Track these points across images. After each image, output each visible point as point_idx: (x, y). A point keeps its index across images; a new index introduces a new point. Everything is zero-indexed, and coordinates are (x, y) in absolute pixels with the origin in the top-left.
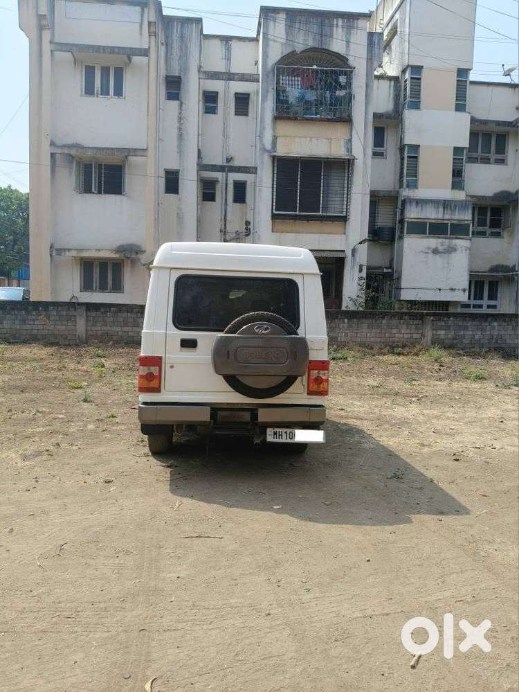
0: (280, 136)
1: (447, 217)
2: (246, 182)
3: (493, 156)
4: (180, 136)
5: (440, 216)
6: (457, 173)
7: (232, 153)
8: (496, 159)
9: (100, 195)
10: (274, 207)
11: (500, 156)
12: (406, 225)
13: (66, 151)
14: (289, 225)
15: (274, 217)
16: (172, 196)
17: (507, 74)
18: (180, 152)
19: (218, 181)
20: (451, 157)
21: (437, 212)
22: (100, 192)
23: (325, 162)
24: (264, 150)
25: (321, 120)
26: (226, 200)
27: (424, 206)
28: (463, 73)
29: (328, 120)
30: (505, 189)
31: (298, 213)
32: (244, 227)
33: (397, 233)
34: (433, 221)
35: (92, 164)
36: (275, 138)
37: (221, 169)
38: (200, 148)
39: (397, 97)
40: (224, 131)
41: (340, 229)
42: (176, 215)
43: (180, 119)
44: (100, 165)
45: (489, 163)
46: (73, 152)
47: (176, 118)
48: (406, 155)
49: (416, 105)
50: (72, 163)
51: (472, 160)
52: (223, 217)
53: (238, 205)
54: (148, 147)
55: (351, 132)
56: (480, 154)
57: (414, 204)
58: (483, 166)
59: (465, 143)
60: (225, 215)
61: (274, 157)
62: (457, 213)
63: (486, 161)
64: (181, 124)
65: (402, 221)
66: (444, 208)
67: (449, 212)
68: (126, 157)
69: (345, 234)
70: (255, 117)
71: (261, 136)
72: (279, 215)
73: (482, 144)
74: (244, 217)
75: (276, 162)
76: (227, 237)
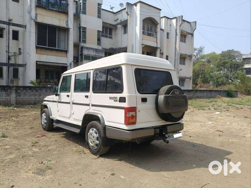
0: (38, 14)
1: (97, 55)
2: (19, 31)
3: (108, 36)
5: (95, 54)
6: (99, 40)
7: (12, 18)
8: (109, 37)
10: (37, 44)
11: (110, 36)
12: (83, 56)
14: (43, 51)
15: (37, 48)
17: (112, 8)
19: (5, 29)
20: (97, 34)
21: (94, 53)
23: (58, 28)
24: (31, 18)
25: (56, 11)
26: (9, 38)
27: (89, 50)
28: (100, 5)
29: (59, 12)
30: (112, 47)
31: (47, 47)
32: (18, 51)
33: (80, 59)
34: (93, 56)
36: (36, 15)
39: (77, 9)
40: (7, 7)
41: (65, 55)
45: (107, 38)
48: (82, 30)
49: (84, 13)
51: (103, 36)
53: (15, 41)
55: (68, 18)
56: (104, 34)
57: (86, 49)
58: (105, 38)
59: (101, 30)
60: (9, 45)
61: (36, 22)
62: (100, 53)
63: (106, 37)
65: (82, 55)
66: (96, 51)
67: (97, 53)
69: (67, 57)
70: (23, 4)
71: (30, 13)
72: (39, 47)
73: (105, 31)
74: (18, 46)
75: (37, 25)
76: (10, 55)
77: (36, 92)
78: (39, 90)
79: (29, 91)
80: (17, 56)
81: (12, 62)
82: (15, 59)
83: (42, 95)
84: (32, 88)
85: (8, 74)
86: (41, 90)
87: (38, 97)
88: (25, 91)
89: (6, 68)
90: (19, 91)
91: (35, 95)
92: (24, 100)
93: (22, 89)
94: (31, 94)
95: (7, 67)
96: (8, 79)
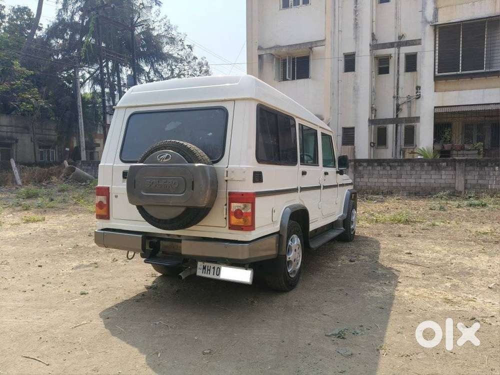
0: (441, 8)
2: (417, 53)
4: (356, 26)
7: (403, 31)
9: (294, 81)
10: (437, 70)
13: (268, 52)
14: (453, 83)
15: (436, 79)
16: (350, 74)
18: (356, 38)
19: (391, 57)
22: (293, 79)
23: (489, 22)
24: (426, 22)
26: (398, 71)
31: (460, 72)
32: (415, 91)
35: (286, 59)
36: (436, 10)
37: (391, 45)
38: (374, 31)
40: (396, 14)
42: (352, 88)
43: (356, 11)
44: (294, 59)
46: (273, 52)
47: (352, 11)
50: (273, 59)
52: (396, 85)
53: (409, 74)
54: (325, 38)
60: (398, 84)
61: (435, 26)
64: (356, 16)
68: (311, 48)
71: (423, 11)
72: (441, 76)
74: (415, 83)
75: (437, 30)
76: (400, 102)
77: (391, 170)
78: (398, 166)
79: (379, 168)
80: (413, 102)
81: (404, 114)
82: (409, 108)
83: (403, 176)
84: (383, 162)
85: (396, 137)
86: (402, 166)
87: (395, 181)
88: (370, 168)
89: (393, 126)
90: (360, 168)
91: (390, 176)
92: (369, 184)
93: (365, 164)
94: (382, 175)
95: (395, 125)
96: (396, 148)
